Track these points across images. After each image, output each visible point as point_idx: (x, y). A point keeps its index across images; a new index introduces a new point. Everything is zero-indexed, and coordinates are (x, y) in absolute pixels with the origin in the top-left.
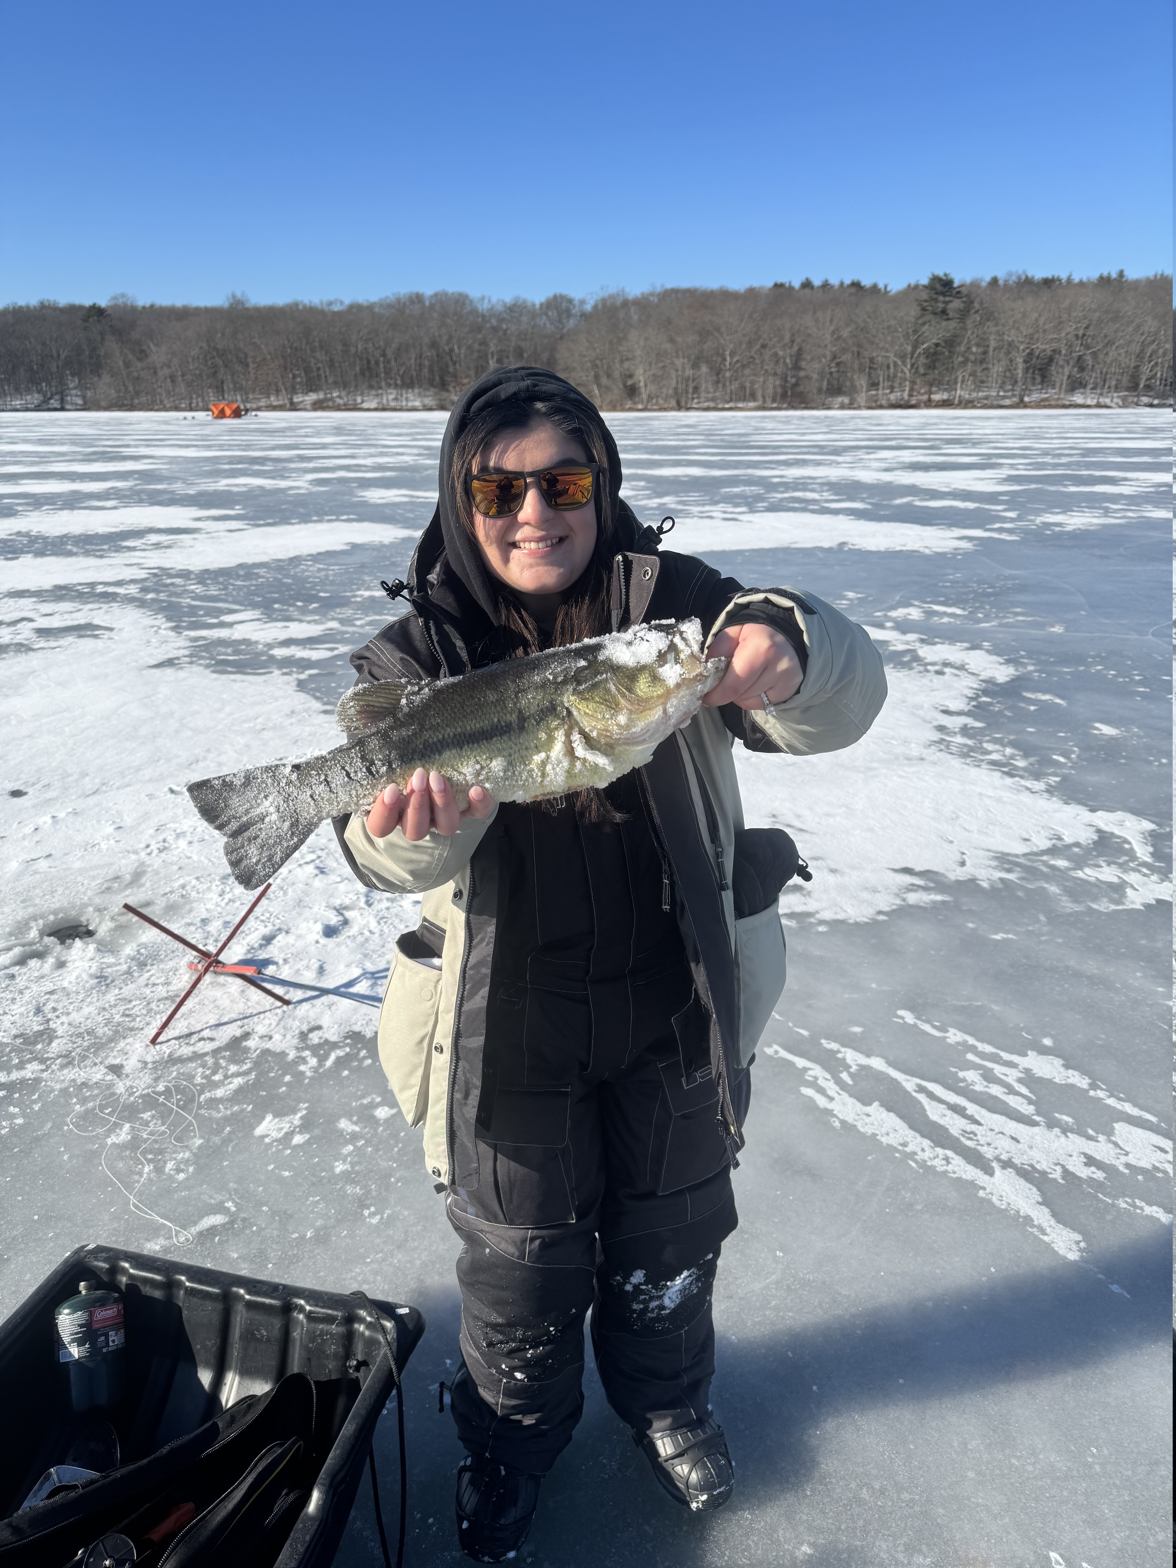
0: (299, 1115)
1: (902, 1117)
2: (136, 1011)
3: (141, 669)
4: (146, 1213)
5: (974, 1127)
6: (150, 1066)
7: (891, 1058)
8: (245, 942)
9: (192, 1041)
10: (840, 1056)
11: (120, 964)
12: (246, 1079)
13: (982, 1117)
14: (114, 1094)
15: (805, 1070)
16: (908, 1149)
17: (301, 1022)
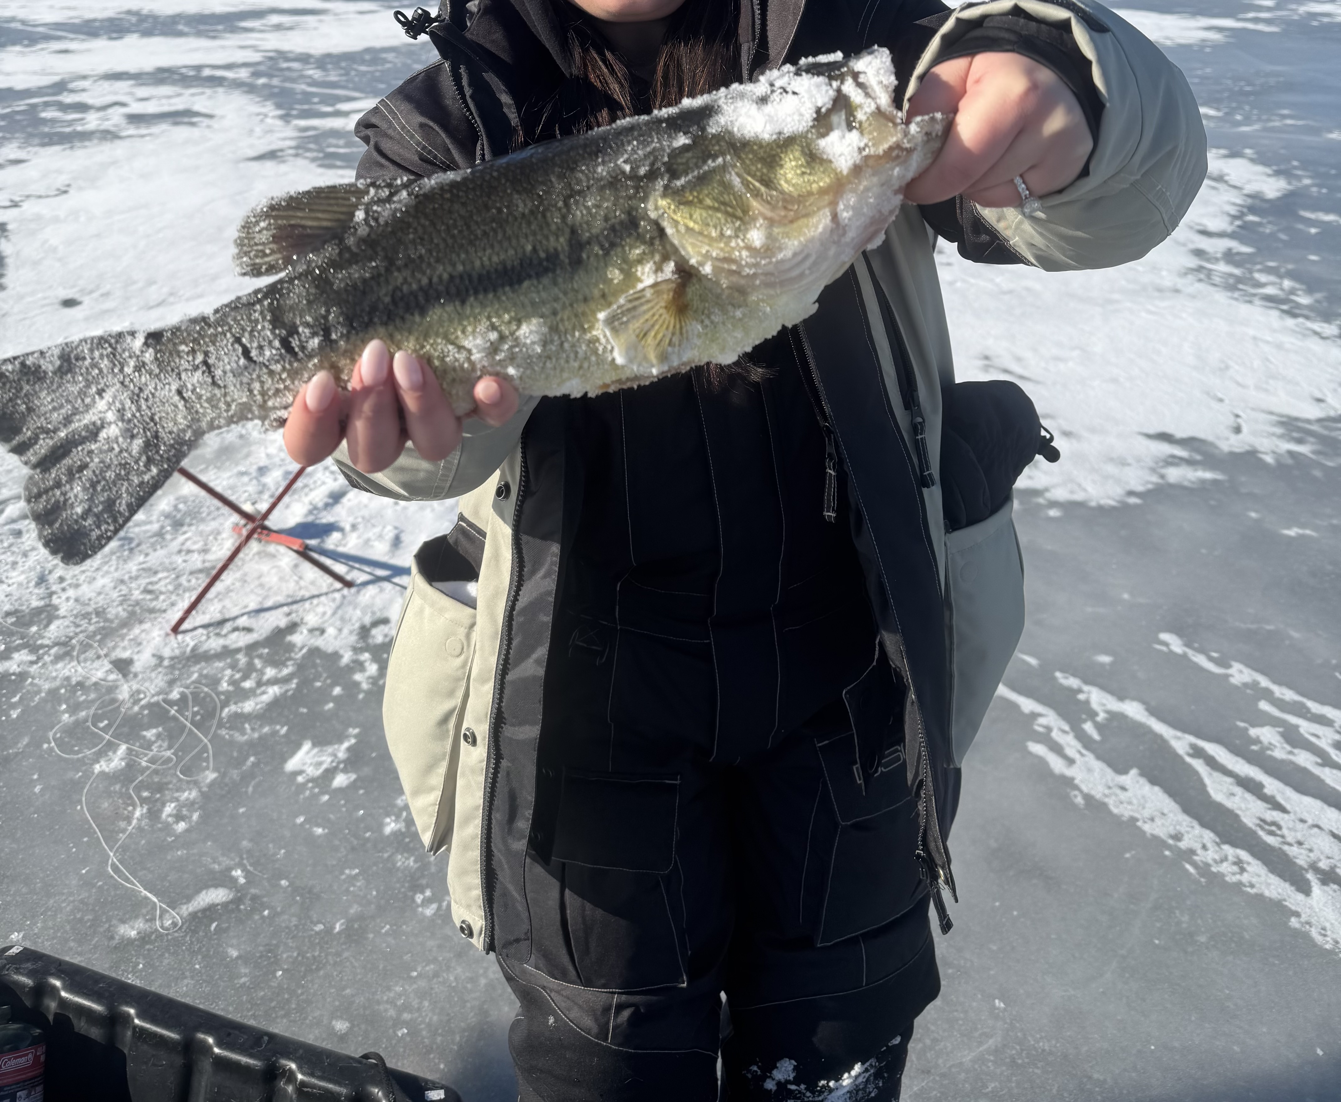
0: (346, 745)
1: (1171, 793)
2: (161, 586)
3: (238, 161)
4: (127, 880)
5: (1275, 815)
6: (166, 663)
7: (1153, 703)
8: (306, 500)
9: (224, 631)
10: (1081, 697)
11: (150, 522)
12: (285, 687)
13: (1288, 799)
14: (114, 701)
15: (1034, 716)
16: (1183, 845)
17: (364, 612)
